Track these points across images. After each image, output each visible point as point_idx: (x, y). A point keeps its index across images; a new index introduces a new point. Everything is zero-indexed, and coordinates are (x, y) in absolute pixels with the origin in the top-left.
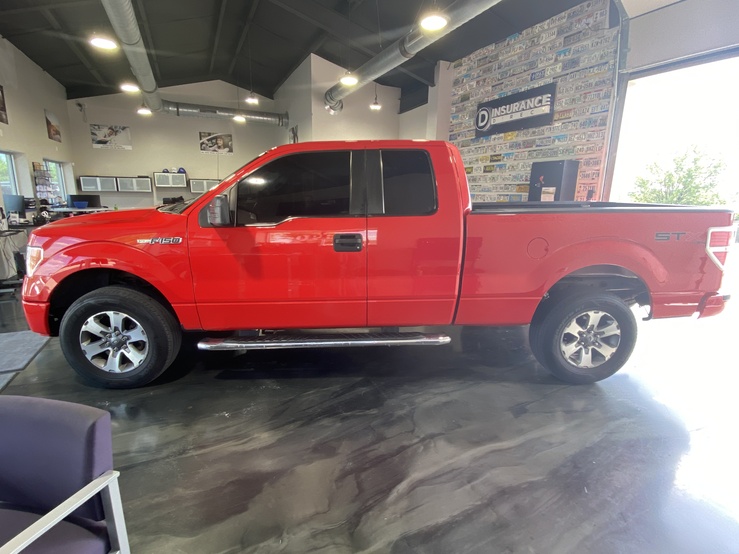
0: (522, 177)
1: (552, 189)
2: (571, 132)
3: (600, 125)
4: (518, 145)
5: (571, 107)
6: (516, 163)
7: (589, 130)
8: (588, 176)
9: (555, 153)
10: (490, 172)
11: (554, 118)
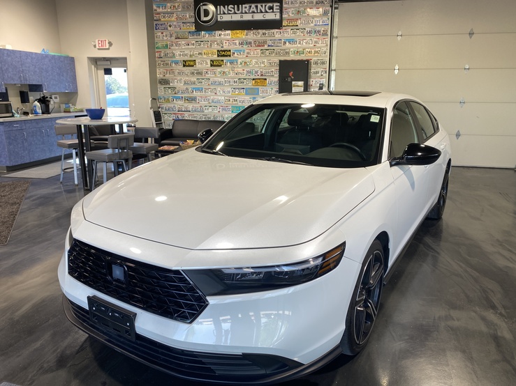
0: (256, 72)
1: (301, 83)
2: (299, 37)
3: (323, 35)
4: (248, 43)
5: (297, 17)
6: (248, 60)
7: (314, 37)
8: (317, 73)
9: (287, 53)
10: (220, 66)
11: (284, 24)
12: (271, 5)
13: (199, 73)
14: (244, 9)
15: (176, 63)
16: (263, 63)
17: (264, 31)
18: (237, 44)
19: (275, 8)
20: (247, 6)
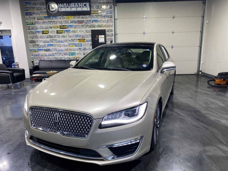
0: (80, 36)
2: (99, 19)
3: (110, 18)
4: (75, 22)
5: (98, 9)
6: (75, 29)
7: (106, 19)
8: (109, 36)
9: (94, 27)
10: (62, 33)
11: (92, 13)
12: (85, 4)
13: (51, 37)
14: (72, 6)
15: (39, 32)
16: (83, 31)
17: (82, 16)
18: (69, 22)
19: (87, 5)
20: (73, 4)
